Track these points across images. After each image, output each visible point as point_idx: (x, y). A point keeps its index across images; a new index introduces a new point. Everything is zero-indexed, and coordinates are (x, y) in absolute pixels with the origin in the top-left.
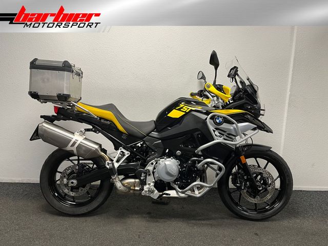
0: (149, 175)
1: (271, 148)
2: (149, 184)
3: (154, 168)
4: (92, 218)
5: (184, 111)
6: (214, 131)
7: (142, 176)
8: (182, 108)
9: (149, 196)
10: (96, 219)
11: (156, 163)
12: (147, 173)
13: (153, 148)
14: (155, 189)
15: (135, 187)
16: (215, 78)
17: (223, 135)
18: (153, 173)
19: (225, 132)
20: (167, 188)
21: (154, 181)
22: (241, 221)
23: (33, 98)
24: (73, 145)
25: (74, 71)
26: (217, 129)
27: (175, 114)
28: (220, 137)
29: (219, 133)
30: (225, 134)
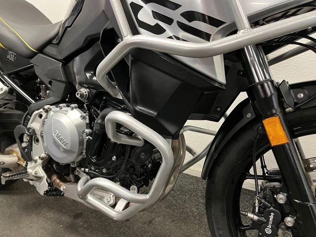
2: (35, 161)
13: (46, 81)
21: (43, 154)
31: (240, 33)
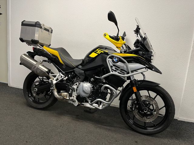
0: (74, 91)
1: (160, 84)
2: (74, 97)
3: (78, 88)
4: (45, 111)
5: (98, 53)
6: (112, 67)
7: (70, 91)
8: (97, 51)
9: (72, 104)
10: (47, 113)
11: (79, 85)
13: (79, 75)
14: (76, 100)
15: (66, 97)
16: (118, 32)
17: (118, 70)
18: (77, 90)
19: (119, 68)
20: (84, 101)
21: (76, 95)
22: (132, 132)
23: (21, 41)
24: (34, 68)
25: (42, 27)
26: (114, 65)
27: (93, 55)
28: (116, 71)
29: (115, 68)
30: (119, 69)
31: (130, 74)
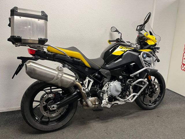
2: (105, 99)
3: (107, 89)
7: (101, 94)
9: (106, 107)
11: (108, 85)
12: (104, 92)
13: (106, 76)
15: (95, 102)
21: (107, 97)
29: (145, 63)
